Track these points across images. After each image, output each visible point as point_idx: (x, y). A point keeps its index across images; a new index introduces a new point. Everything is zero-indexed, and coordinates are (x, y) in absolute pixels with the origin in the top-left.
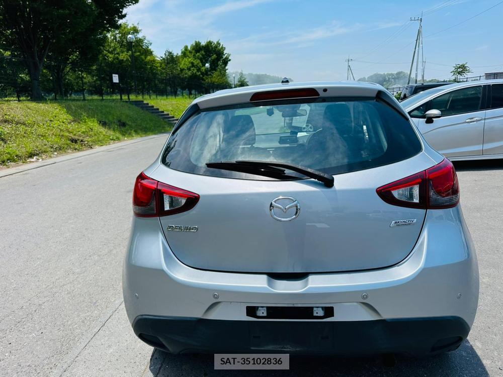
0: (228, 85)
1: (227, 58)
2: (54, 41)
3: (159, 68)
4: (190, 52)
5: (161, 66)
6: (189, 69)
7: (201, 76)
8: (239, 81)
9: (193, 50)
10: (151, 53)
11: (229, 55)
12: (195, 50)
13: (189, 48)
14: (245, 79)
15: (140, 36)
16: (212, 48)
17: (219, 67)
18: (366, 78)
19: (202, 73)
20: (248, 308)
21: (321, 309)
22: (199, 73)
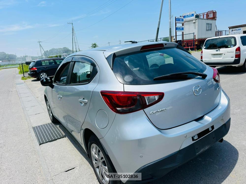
18: (49, 50)
21: (211, 127)
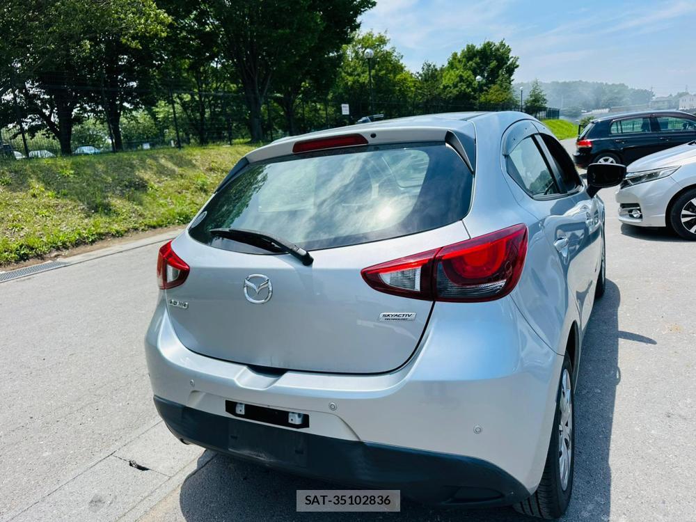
0: (513, 104)
1: (513, 64)
2: (275, 69)
3: (412, 89)
4: (460, 61)
5: (414, 86)
6: (455, 86)
7: (472, 93)
8: (531, 96)
9: (463, 58)
10: (401, 69)
11: (517, 59)
12: (467, 58)
13: (459, 55)
14: (541, 92)
15: (387, 48)
16: (491, 53)
17: (500, 78)
19: (474, 90)
20: (228, 402)
21: (297, 416)
22: (470, 89)
